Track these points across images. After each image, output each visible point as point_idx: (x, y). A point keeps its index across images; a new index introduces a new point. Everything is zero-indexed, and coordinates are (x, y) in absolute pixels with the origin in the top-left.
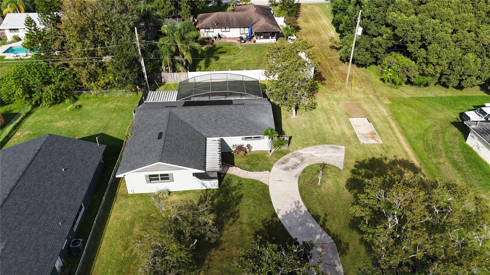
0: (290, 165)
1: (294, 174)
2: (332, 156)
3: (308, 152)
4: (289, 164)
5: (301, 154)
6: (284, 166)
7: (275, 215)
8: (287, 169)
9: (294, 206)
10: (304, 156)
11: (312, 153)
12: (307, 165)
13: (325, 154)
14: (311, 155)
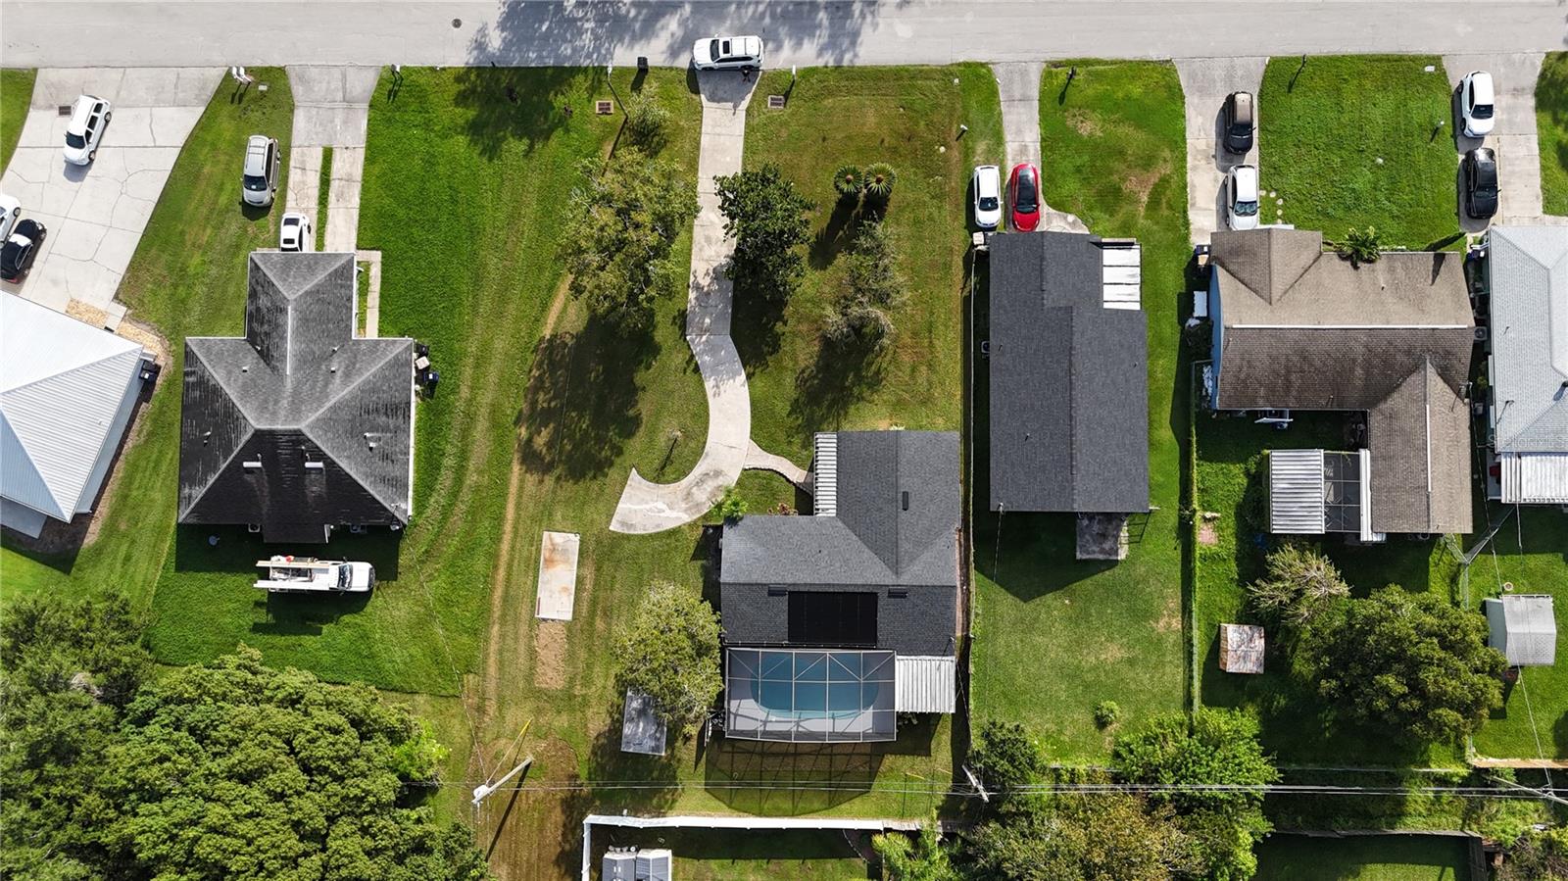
0: (710, 483)
1: (709, 460)
2: (639, 503)
3: (674, 514)
4: (710, 485)
5: (686, 511)
6: (720, 481)
7: (749, 377)
8: (718, 474)
9: (722, 388)
10: (684, 506)
11: (668, 513)
12: (685, 482)
13: (648, 507)
14: (671, 508)
